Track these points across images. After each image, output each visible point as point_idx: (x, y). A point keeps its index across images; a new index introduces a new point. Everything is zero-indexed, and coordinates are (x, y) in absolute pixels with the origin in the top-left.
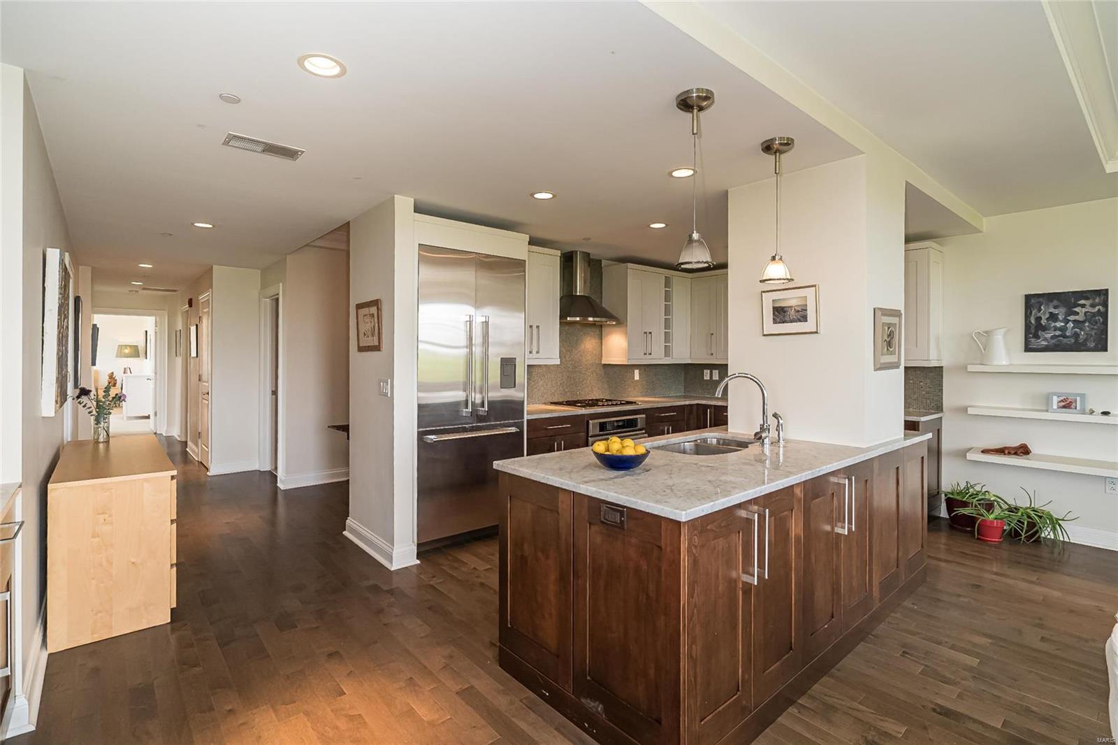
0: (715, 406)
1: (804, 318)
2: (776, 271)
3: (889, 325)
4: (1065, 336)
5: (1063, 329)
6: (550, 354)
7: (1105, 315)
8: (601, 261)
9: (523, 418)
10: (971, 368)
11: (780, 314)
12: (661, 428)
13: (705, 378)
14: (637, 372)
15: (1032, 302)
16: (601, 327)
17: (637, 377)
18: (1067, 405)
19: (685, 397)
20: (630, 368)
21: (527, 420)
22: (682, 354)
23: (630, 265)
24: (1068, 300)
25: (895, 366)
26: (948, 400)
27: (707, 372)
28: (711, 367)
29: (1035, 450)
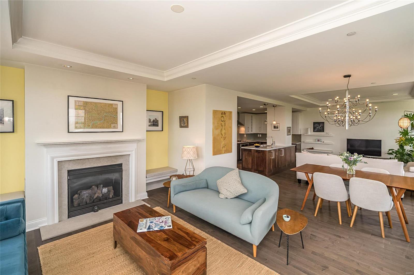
0: (261, 142)
1: (278, 128)
2: (274, 123)
3: (289, 129)
4: (318, 129)
5: (318, 128)
7: (324, 126)
10: (305, 135)
11: (275, 127)
14: (245, 135)
15: (314, 123)
16: (239, 126)
18: (318, 141)
19: (254, 140)
22: (254, 132)
23: (245, 114)
24: (319, 123)
25: (290, 135)
26: (302, 141)
27: (259, 135)
28: (260, 134)
29: (314, 148)
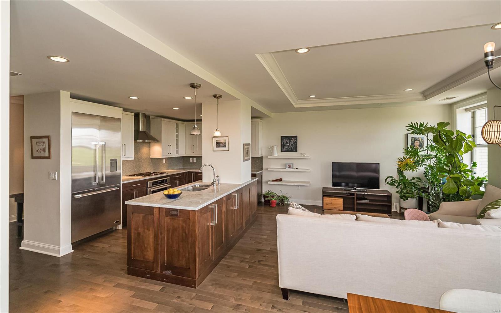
0: (195, 172)
1: (225, 146)
2: (217, 134)
3: (247, 148)
4: (289, 148)
5: (289, 146)
6: (130, 155)
7: (297, 142)
8: (150, 116)
9: (120, 183)
10: (269, 157)
11: (218, 145)
12: (176, 182)
13: (191, 161)
14: (164, 160)
15: (283, 138)
16: (150, 143)
17: (164, 162)
18: (289, 167)
19: (183, 169)
20: (162, 159)
21: (122, 184)
22: (183, 153)
23: (163, 119)
24: (289, 138)
25: (249, 159)
26: (264, 167)
27: (191, 159)
28: (193, 157)
29: (283, 179)
